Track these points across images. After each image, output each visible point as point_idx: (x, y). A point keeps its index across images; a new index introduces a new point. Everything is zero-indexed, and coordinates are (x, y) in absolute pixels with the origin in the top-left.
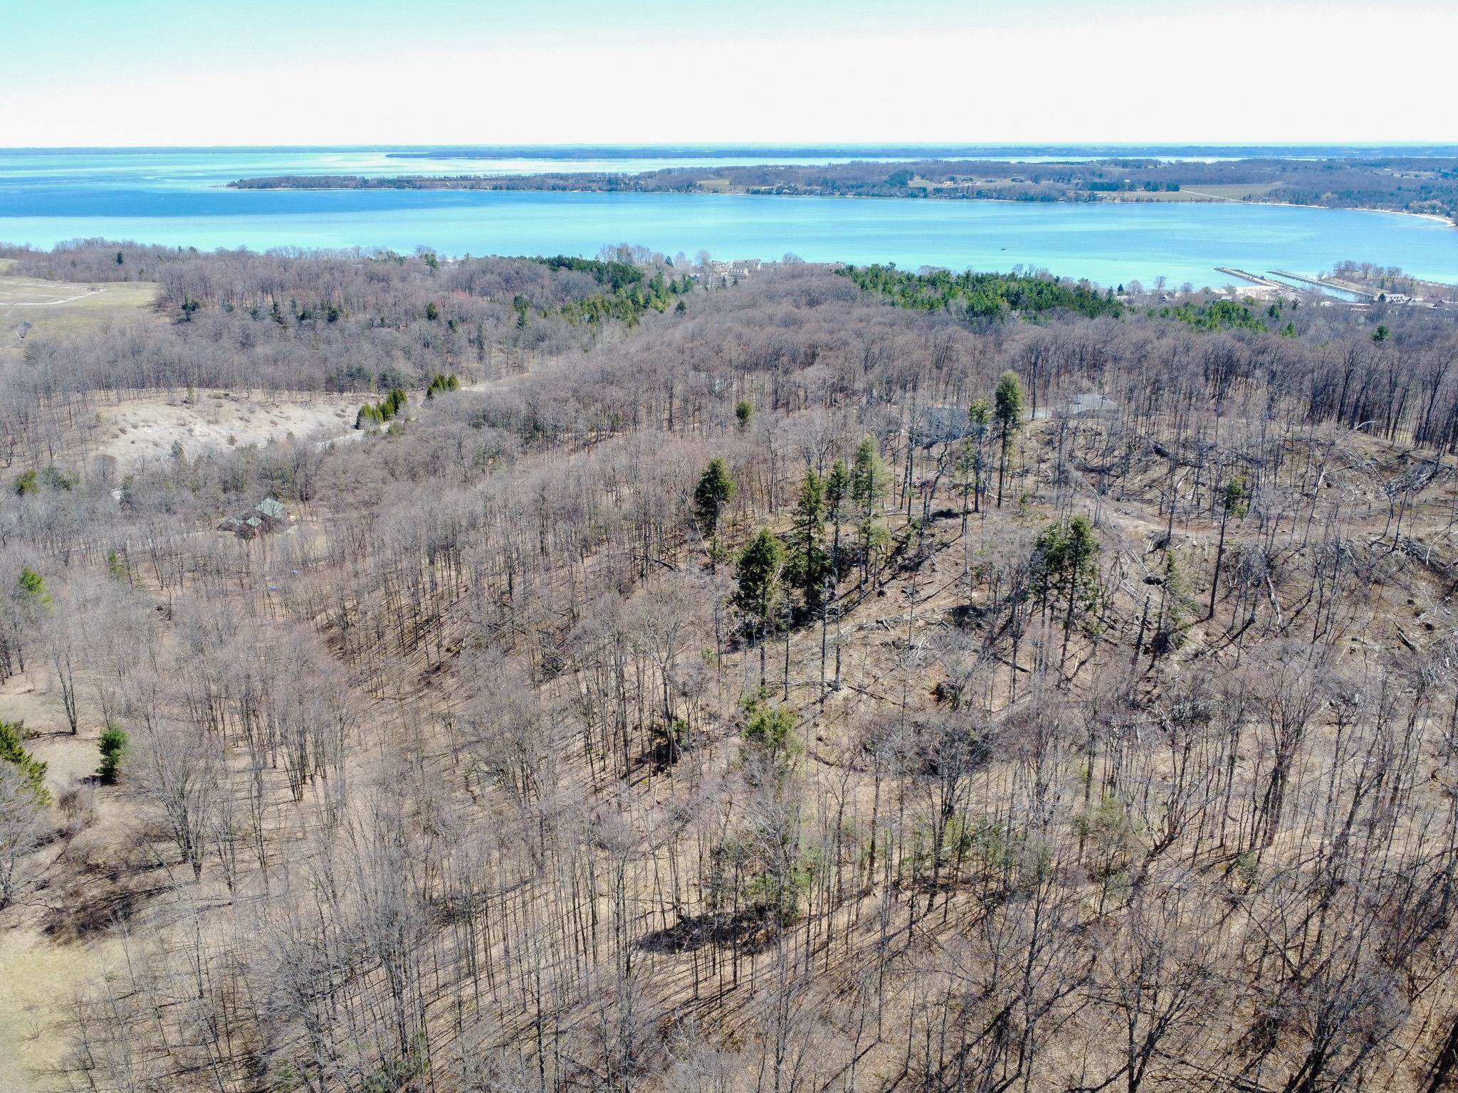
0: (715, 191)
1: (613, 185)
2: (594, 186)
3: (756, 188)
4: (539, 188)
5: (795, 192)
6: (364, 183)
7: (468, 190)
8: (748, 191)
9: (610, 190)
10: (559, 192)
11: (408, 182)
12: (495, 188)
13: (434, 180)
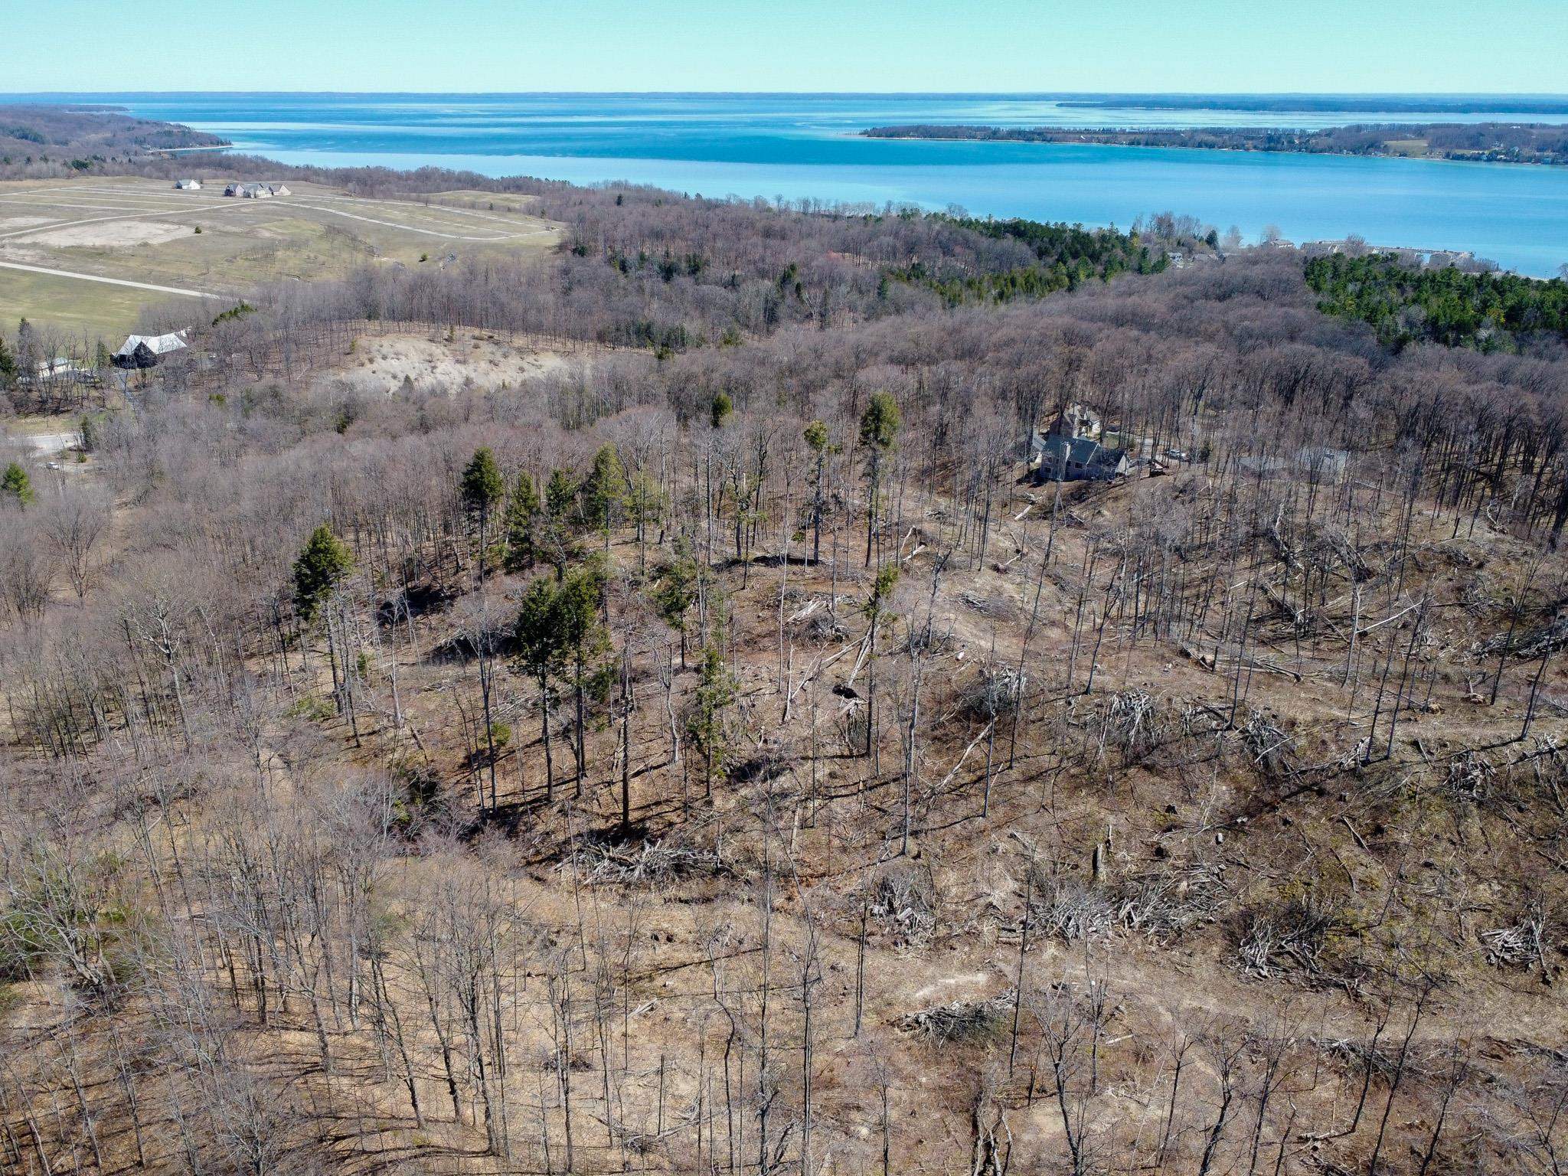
0: (1404, 155)
1: (1273, 143)
2: (1250, 143)
3: (1459, 152)
4: (1184, 144)
5: (1514, 158)
6: (994, 134)
7: (1101, 145)
8: (1447, 156)
9: (1269, 149)
10: (1204, 150)
11: (1039, 134)
12: (1132, 143)
13: (1069, 132)
